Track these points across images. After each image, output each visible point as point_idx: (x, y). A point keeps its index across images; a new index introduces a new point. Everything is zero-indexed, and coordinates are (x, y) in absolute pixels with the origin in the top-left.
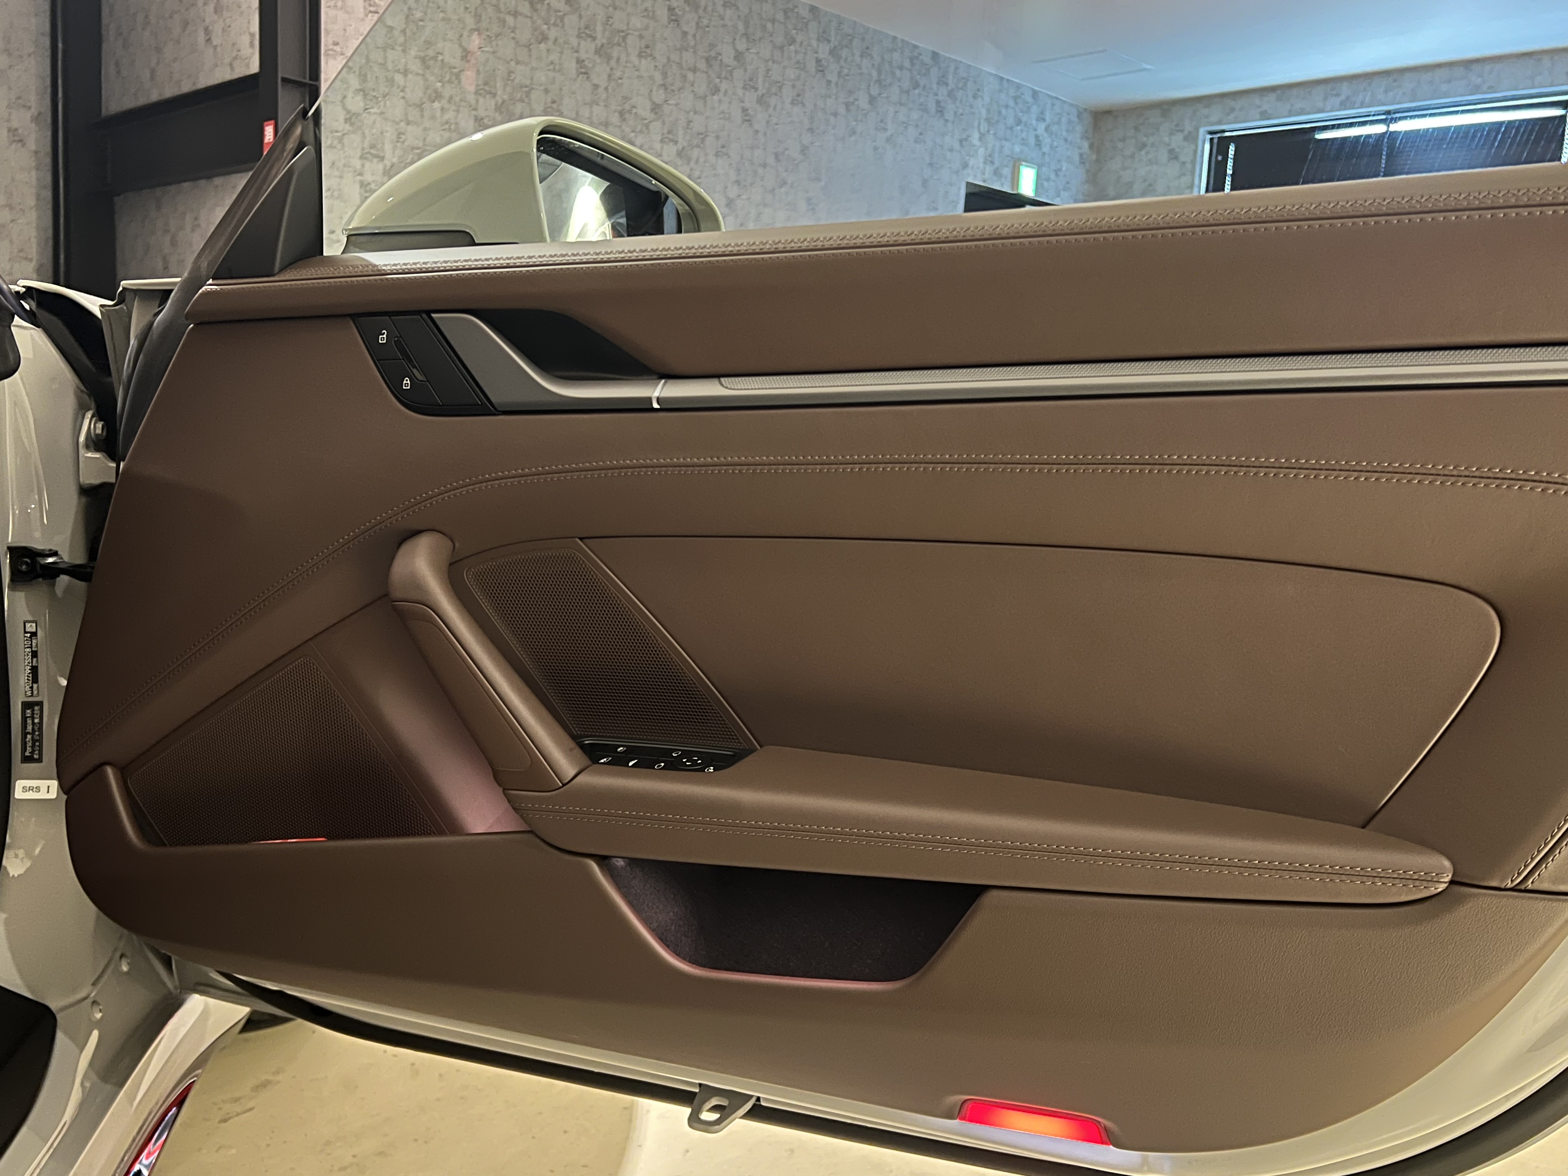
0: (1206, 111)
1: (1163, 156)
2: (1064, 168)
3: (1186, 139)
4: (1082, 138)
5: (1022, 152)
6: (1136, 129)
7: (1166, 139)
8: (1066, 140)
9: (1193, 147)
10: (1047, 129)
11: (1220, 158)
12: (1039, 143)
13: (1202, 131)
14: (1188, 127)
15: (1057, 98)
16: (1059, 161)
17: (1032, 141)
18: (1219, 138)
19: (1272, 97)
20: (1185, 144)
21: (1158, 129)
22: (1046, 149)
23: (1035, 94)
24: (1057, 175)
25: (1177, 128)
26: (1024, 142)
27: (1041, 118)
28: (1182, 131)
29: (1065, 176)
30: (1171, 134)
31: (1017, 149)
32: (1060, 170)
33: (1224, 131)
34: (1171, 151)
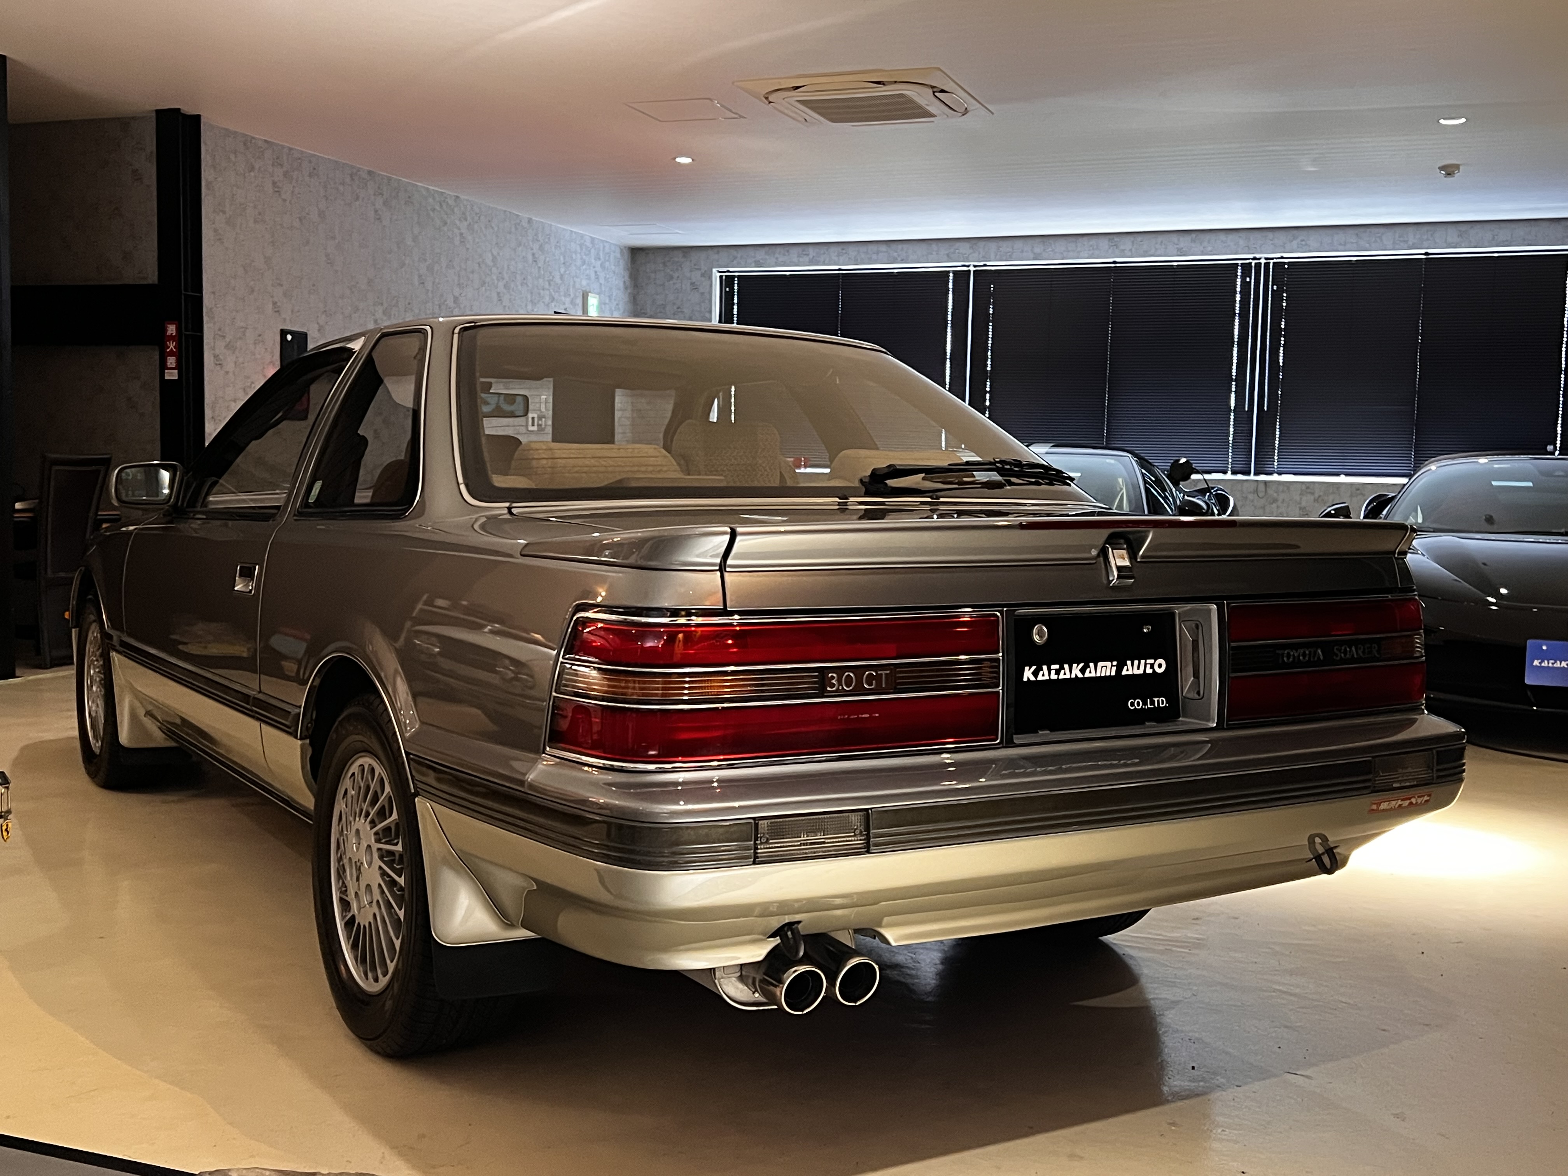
0: (716, 257)
1: (687, 286)
2: (614, 294)
3: (703, 275)
4: (624, 270)
5: (588, 285)
6: (664, 264)
7: (688, 275)
8: (614, 272)
9: (709, 283)
10: (602, 265)
11: (727, 289)
12: (597, 278)
13: (714, 270)
14: (704, 268)
15: (607, 242)
16: (611, 289)
17: (593, 276)
18: (726, 276)
19: (762, 251)
20: (703, 279)
21: (680, 266)
22: (602, 281)
23: (593, 240)
24: (610, 300)
25: (696, 267)
26: (588, 278)
27: (598, 258)
28: (700, 269)
29: (615, 300)
30: (691, 271)
31: (584, 283)
32: (612, 295)
33: (728, 271)
34: (692, 284)
